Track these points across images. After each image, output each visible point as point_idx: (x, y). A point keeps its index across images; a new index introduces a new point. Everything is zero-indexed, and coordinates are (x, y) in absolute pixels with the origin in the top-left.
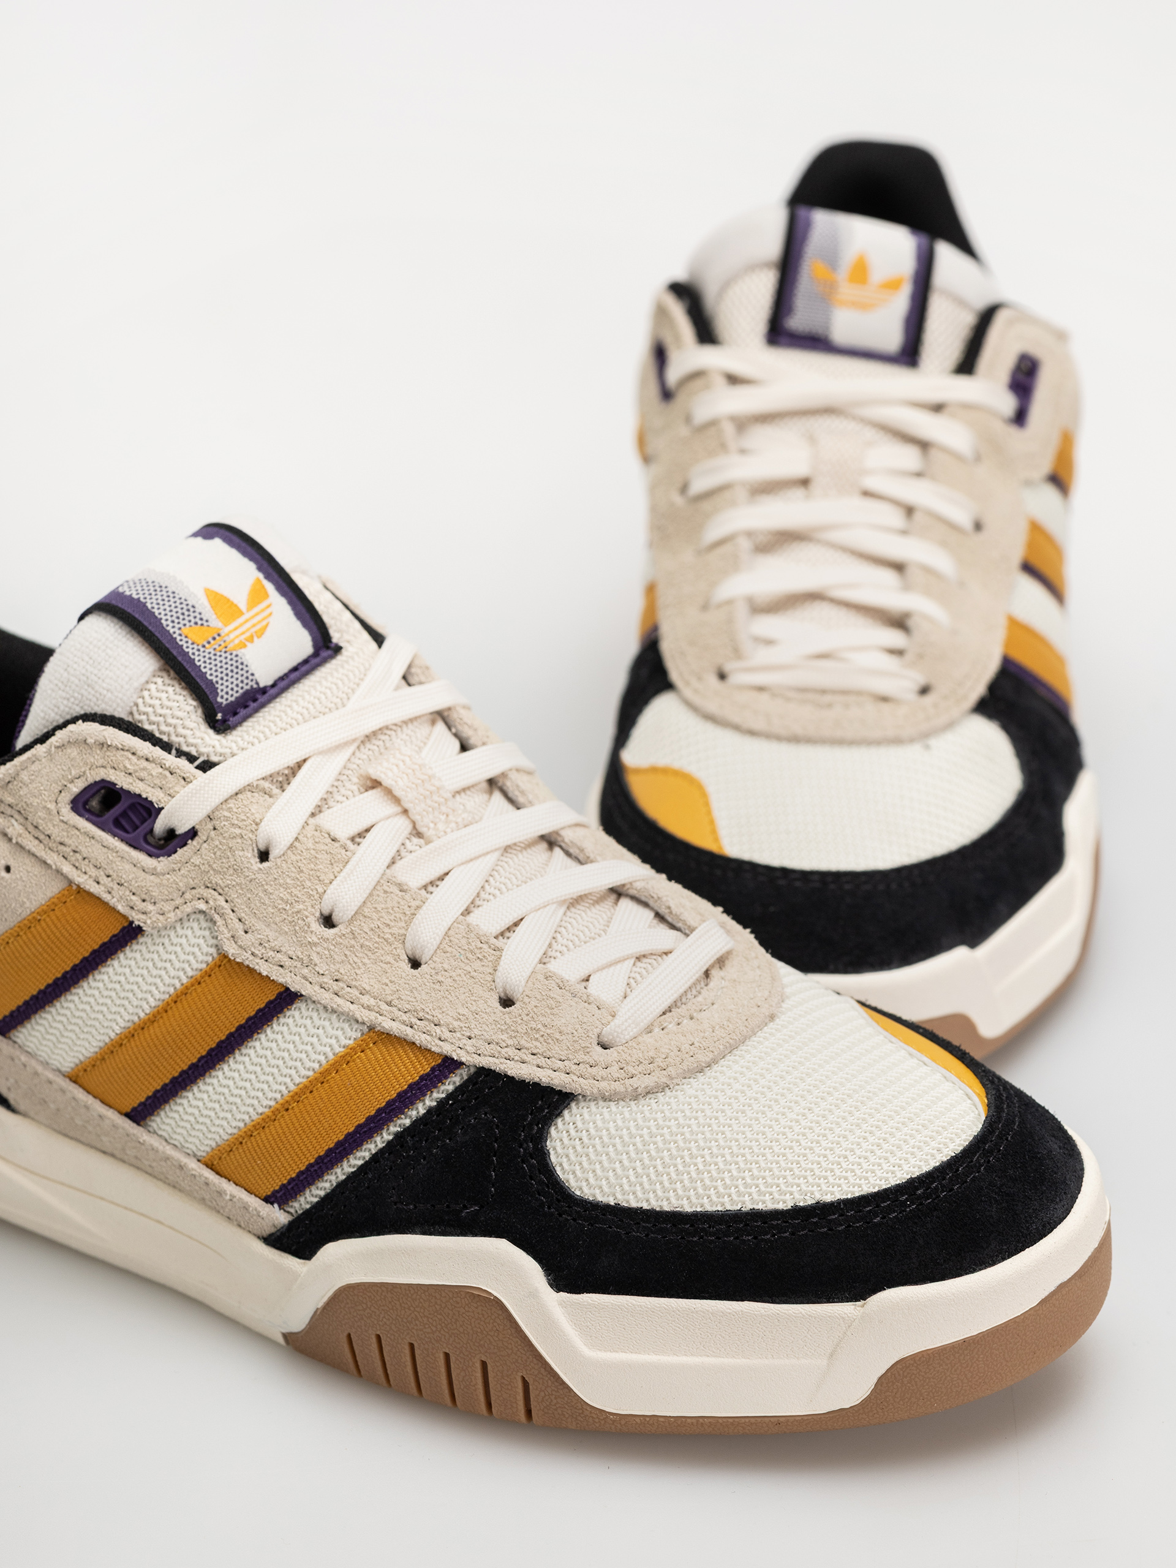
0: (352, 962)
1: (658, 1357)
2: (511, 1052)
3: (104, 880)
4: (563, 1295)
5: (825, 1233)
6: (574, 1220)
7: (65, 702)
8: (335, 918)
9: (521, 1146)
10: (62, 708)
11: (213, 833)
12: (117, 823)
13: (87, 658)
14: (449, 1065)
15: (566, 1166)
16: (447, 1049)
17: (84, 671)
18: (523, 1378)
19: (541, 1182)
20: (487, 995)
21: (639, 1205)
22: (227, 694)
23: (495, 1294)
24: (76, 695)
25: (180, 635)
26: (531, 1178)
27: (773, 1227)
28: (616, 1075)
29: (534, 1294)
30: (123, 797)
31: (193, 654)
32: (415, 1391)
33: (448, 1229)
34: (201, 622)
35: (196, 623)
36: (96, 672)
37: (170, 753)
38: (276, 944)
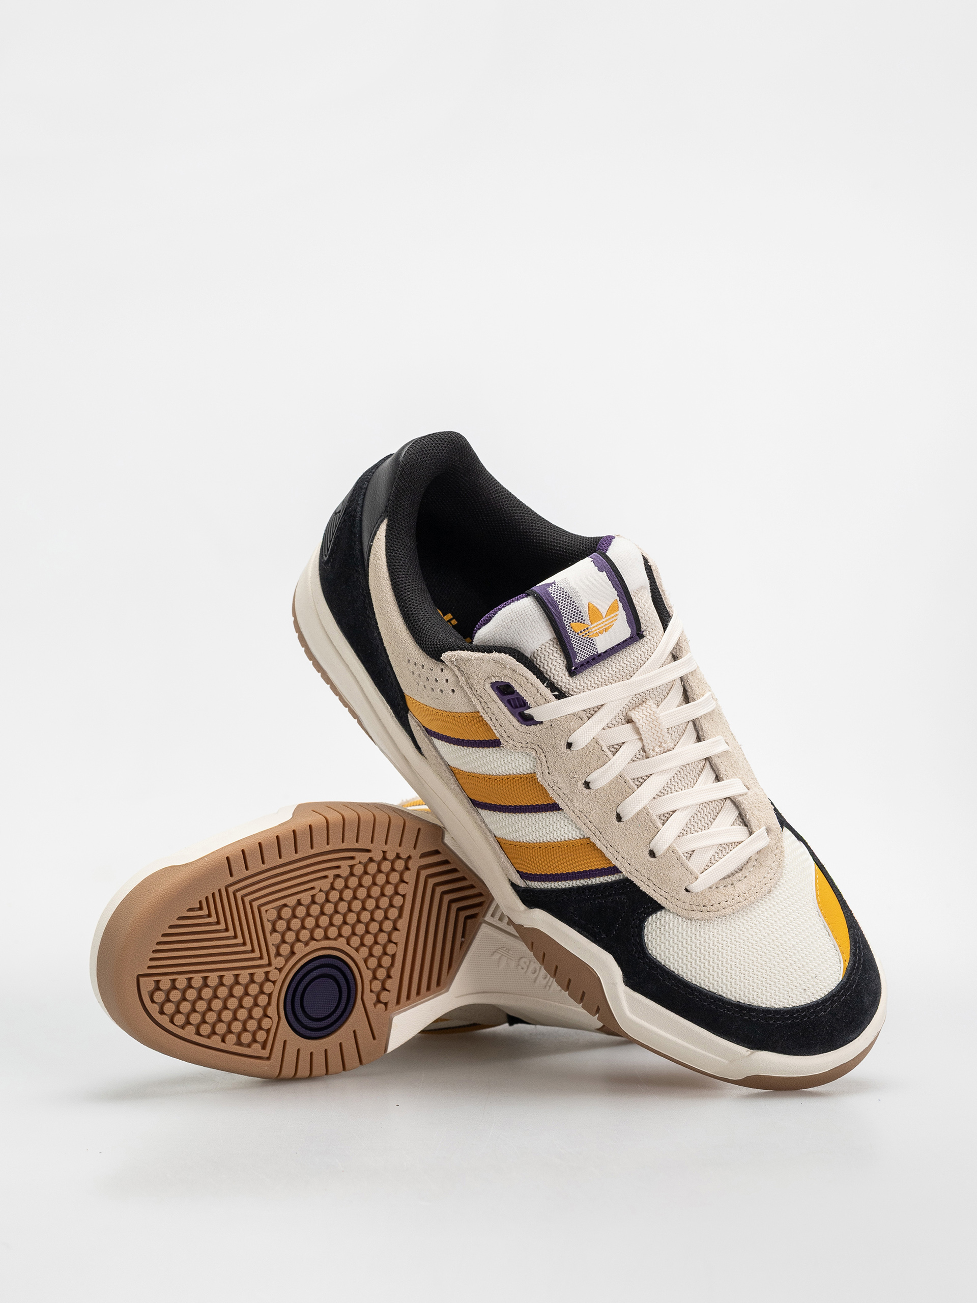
0: (591, 807)
1: (658, 1030)
2: (644, 879)
3: (494, 719)
4: (628, 988)
5: (747, 1019)
6: (644, 963)
7: (506, 635)
8: (591, 785)
9: (634, 920)
10: (503, 636)
11: (550, 727)
12: (509, 701)
13: (522, 621)
14: (614, 870)
15: (650, 937)
16: (618, 865)
17: (519, 627)
18: (598, 1006)
19: (635, 940)
20: (644, 848)
21: (674, 970)
22: (580, 658)
23: (599, 975)
24: (512, 635)
25: (569, 626)
26: (633, 936)
27: (726, 1008)
28: (686, 908)
29: (615, 984)
30: (515, 693)
31: (572, 637)
32: (553, 971)
33: (590, 936)
34: (582, 621)
35: (578, 621)
36: (524, 630)
37: (543, 684)
38: (560, 785)
